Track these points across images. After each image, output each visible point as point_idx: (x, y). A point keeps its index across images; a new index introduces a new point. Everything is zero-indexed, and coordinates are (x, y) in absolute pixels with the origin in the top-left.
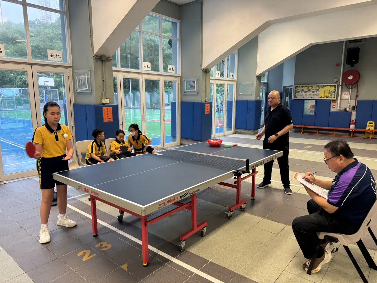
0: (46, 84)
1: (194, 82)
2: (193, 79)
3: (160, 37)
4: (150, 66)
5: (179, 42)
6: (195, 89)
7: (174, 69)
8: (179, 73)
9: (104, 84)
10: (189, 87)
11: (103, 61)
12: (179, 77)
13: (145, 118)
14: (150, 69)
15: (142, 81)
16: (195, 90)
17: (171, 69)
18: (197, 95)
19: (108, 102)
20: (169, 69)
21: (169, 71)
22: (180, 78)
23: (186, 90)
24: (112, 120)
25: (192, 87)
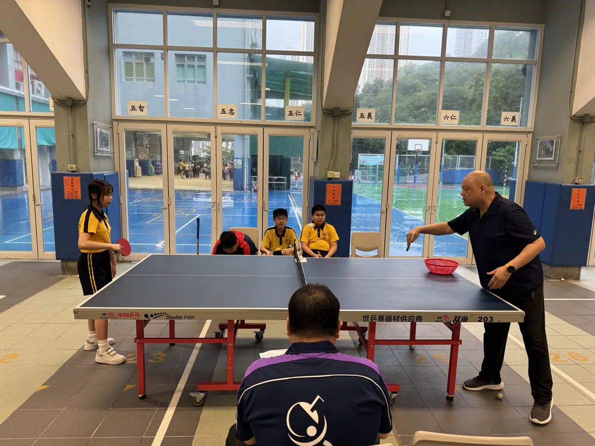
0: (418, 147)
1: (552, 142)
2: (551, 137)
3: (487, 63)
4: (457, 117)
5: (536, 66)
6: (552, 157)
7: (518, 118)
8: (530, 126)
9: (335, 150)
10: (544, 152)
11: (335, 116)
12: (529, 132)
13: (434, 206)
14: (456, 122)
15: (437, 143)
16: (552, 159)
17: (510, 120)
18: (557, 168)
19: (339, 177)
20: (502, 120)
21: (502, 122)
22: (530, 135)
23: (538, 159)
24: (339, 203)
25: (548, 153)
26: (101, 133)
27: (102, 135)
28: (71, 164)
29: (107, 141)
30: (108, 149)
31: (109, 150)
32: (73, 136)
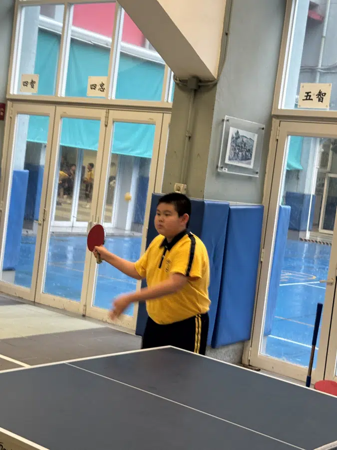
26: (237, 136)
27: (239, 140)
28: (180, 183)
29: (250, 151)
30: (250, 164)
31: (251, 167)
32: (190, 137)
